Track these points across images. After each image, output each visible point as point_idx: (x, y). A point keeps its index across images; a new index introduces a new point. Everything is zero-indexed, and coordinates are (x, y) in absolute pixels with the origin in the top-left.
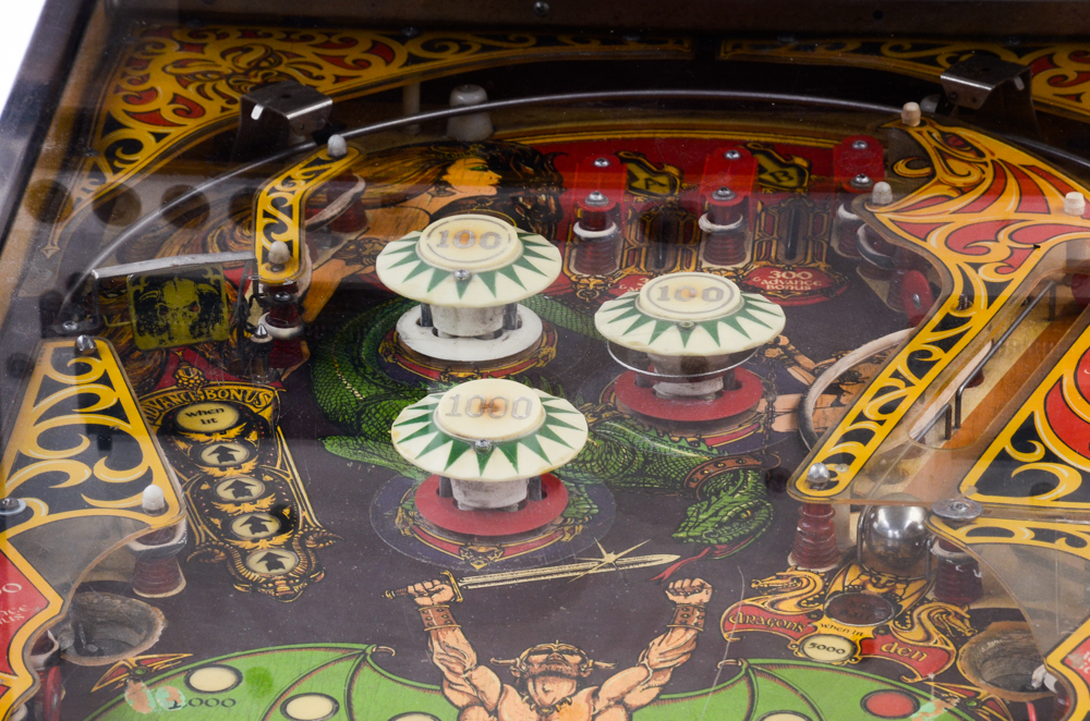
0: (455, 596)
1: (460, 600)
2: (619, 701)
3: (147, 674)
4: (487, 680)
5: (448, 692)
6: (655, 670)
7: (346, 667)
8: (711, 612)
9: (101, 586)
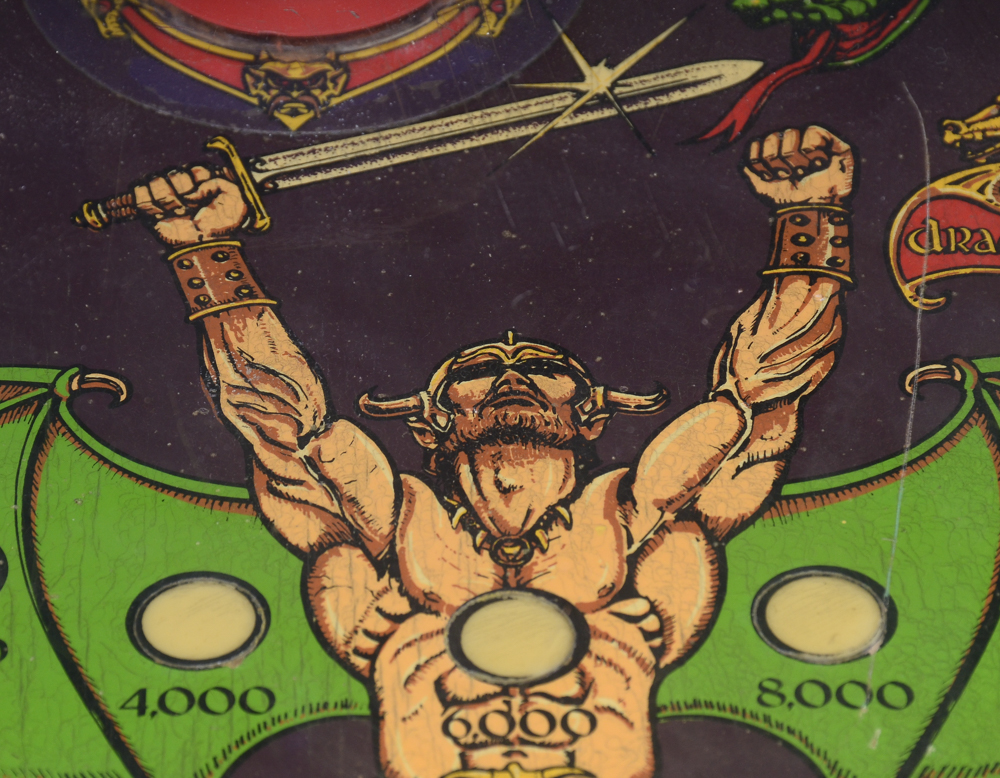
0: (250, 212)
1: (263, 222)
2: (686, 511)
4: (359, 463)
5: (268, 504)
6: (759, 409)
7: (13, 439)
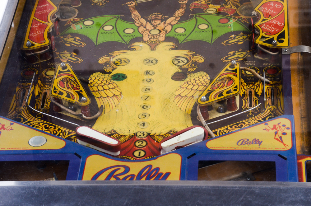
0: (136, 4)
1: (137, 5)
2: (170, 24)
3: (75, 22)
4: (143, 21)
5: (135, 24)
6: (177, 17)
7: (115, 19)
8: (188, 5)
9: (65, 5)
